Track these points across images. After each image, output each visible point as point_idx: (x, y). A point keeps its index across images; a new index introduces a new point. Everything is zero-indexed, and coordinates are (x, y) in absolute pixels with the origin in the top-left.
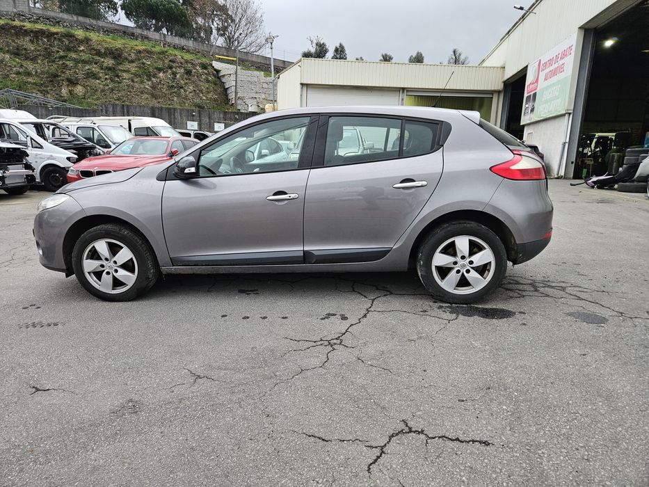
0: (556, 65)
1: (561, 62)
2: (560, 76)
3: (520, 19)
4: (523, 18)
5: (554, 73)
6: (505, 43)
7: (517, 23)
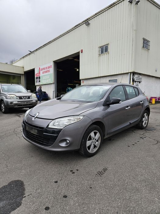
0: (46, 70)
1: (48, 69)
2: (49, 73)
3: (28, 54)
4: (29, 54)
5: (46, 72)
6: (22, 60)
7: (27, 55)
